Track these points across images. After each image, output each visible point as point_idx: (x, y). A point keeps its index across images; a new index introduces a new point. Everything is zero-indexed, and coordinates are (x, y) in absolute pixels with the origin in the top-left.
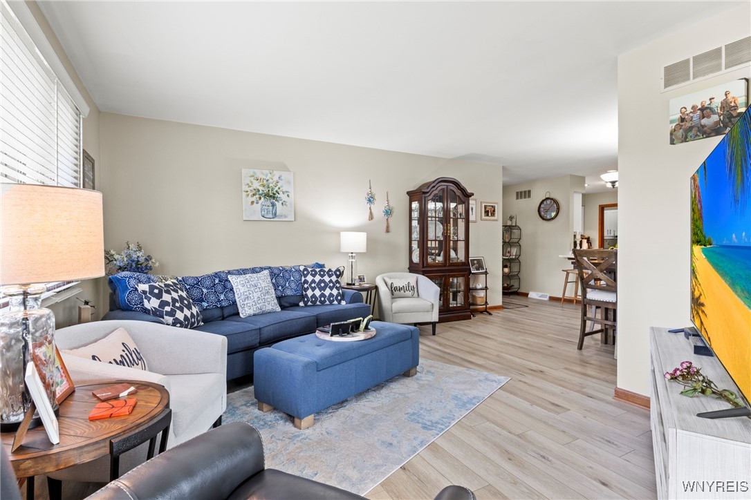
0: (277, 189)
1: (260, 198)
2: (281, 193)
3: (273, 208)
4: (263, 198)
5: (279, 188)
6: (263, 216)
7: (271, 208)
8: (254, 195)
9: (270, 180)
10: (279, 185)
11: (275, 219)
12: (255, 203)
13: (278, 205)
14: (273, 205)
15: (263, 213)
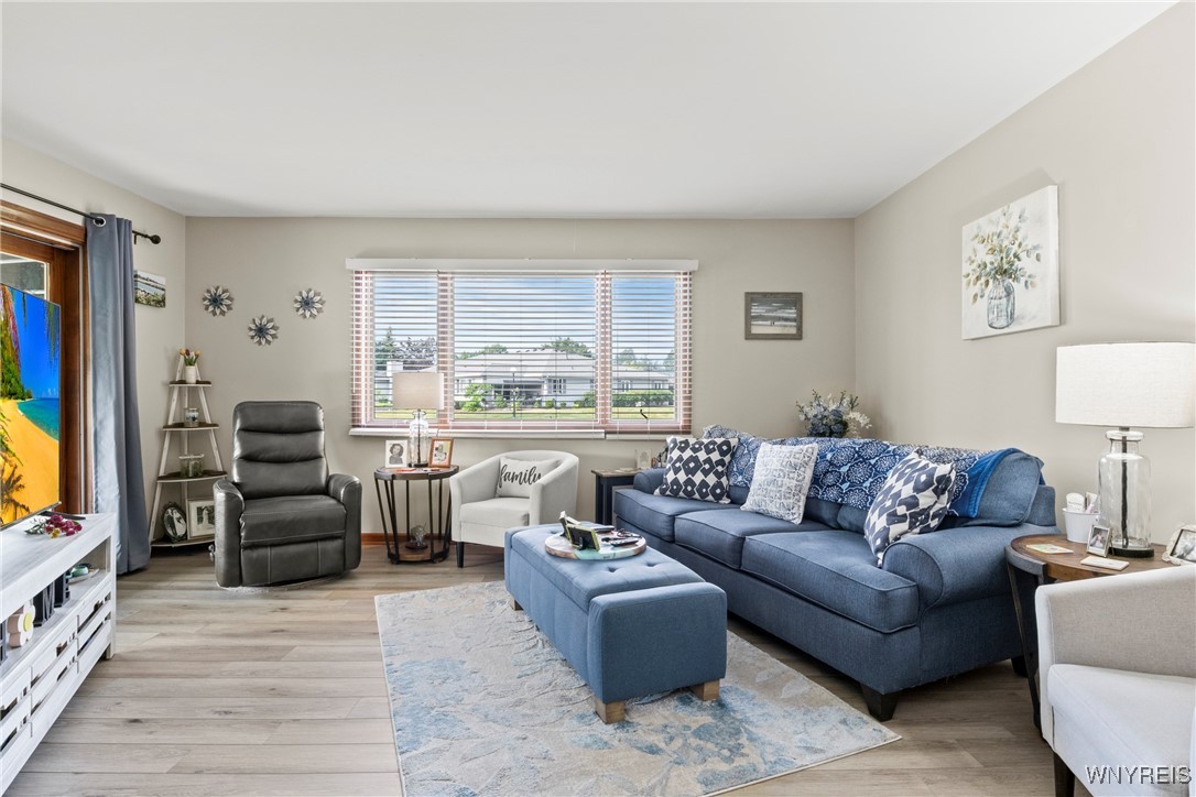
0: (1015, 248)
1: (987, 283)
2: (1023, 255)
3: (1008, 301)
4: (991, 281)
5: (1020, 245)
6: (991, 326)
7: (1004, 300)
8: (978, 278)
9: (1005, 232)
10: (1020, 235)
11: (1012, 329)
12: (979, 298)
13: (1018, 287)
14: (1009, 292)
15: (991, 316)
